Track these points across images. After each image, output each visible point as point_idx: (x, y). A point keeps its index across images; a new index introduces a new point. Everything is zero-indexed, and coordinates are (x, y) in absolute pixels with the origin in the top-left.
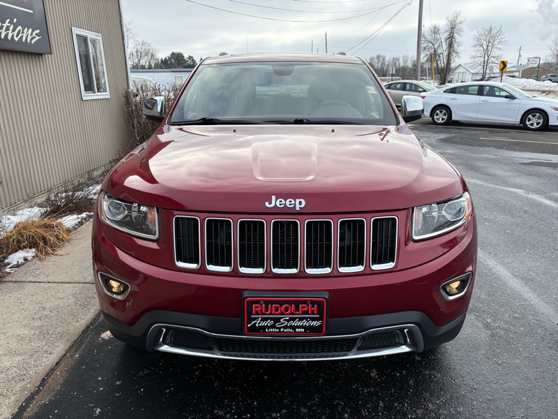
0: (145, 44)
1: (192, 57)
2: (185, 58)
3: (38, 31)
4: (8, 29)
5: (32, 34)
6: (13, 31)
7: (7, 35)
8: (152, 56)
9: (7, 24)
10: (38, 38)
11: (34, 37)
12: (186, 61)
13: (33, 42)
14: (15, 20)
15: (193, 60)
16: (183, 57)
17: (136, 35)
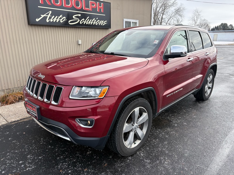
0: (205, 20)
1: (232, 25)
2: (228, 26)
3: (106, 21)
4: (94, 21)
5: (103, 22)
6: (96, 22)
7: (93, 23)
8: (207, 25)
9: (94, 20)
10: (106, 23)
11: (104, 23)
12: (228, 27)
13: (103, 25)
14: (97, 18)
15: (232, 27)
16: (227, 25)
17: (202, 16)
